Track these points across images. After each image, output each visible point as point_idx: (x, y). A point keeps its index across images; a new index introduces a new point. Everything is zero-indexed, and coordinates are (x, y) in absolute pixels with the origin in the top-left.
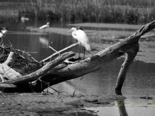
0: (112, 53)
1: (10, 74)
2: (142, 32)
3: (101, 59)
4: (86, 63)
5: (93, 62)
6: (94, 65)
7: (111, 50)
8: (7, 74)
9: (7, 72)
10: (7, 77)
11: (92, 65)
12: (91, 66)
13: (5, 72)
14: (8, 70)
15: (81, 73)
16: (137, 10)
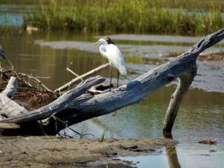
0: (158, 78)
1: (10, 109)
2: (201, 47)
3: (143, 86)
4: (120, 93)
6: (132, 95)
7: (156, 74)
8: (6, 109)
9: (6, 107)
10: (6, 113)
11: (129, 96)
12: (127, 97)
13: (3, 106)
14: (7, 103)
15: (113, 108)
16: (194, 16)
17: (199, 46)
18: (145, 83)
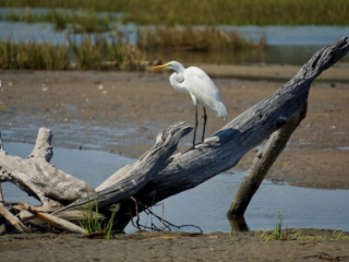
0: (264, 123)
1: (61, 185)
2: (317, 68)
3: (242, 138)
4: (210, 151)
5: (226, 148)
6: (227, 154)
7: (261, 116)
8: (55, 185)
9: (53, 180)
10: (55, 192)
11: (224, 155)
12: (221, 157)
13: (48, 180)
14: (55, 175)
15: (201, 177)
17: (314, 66)
18: (246, 132)
